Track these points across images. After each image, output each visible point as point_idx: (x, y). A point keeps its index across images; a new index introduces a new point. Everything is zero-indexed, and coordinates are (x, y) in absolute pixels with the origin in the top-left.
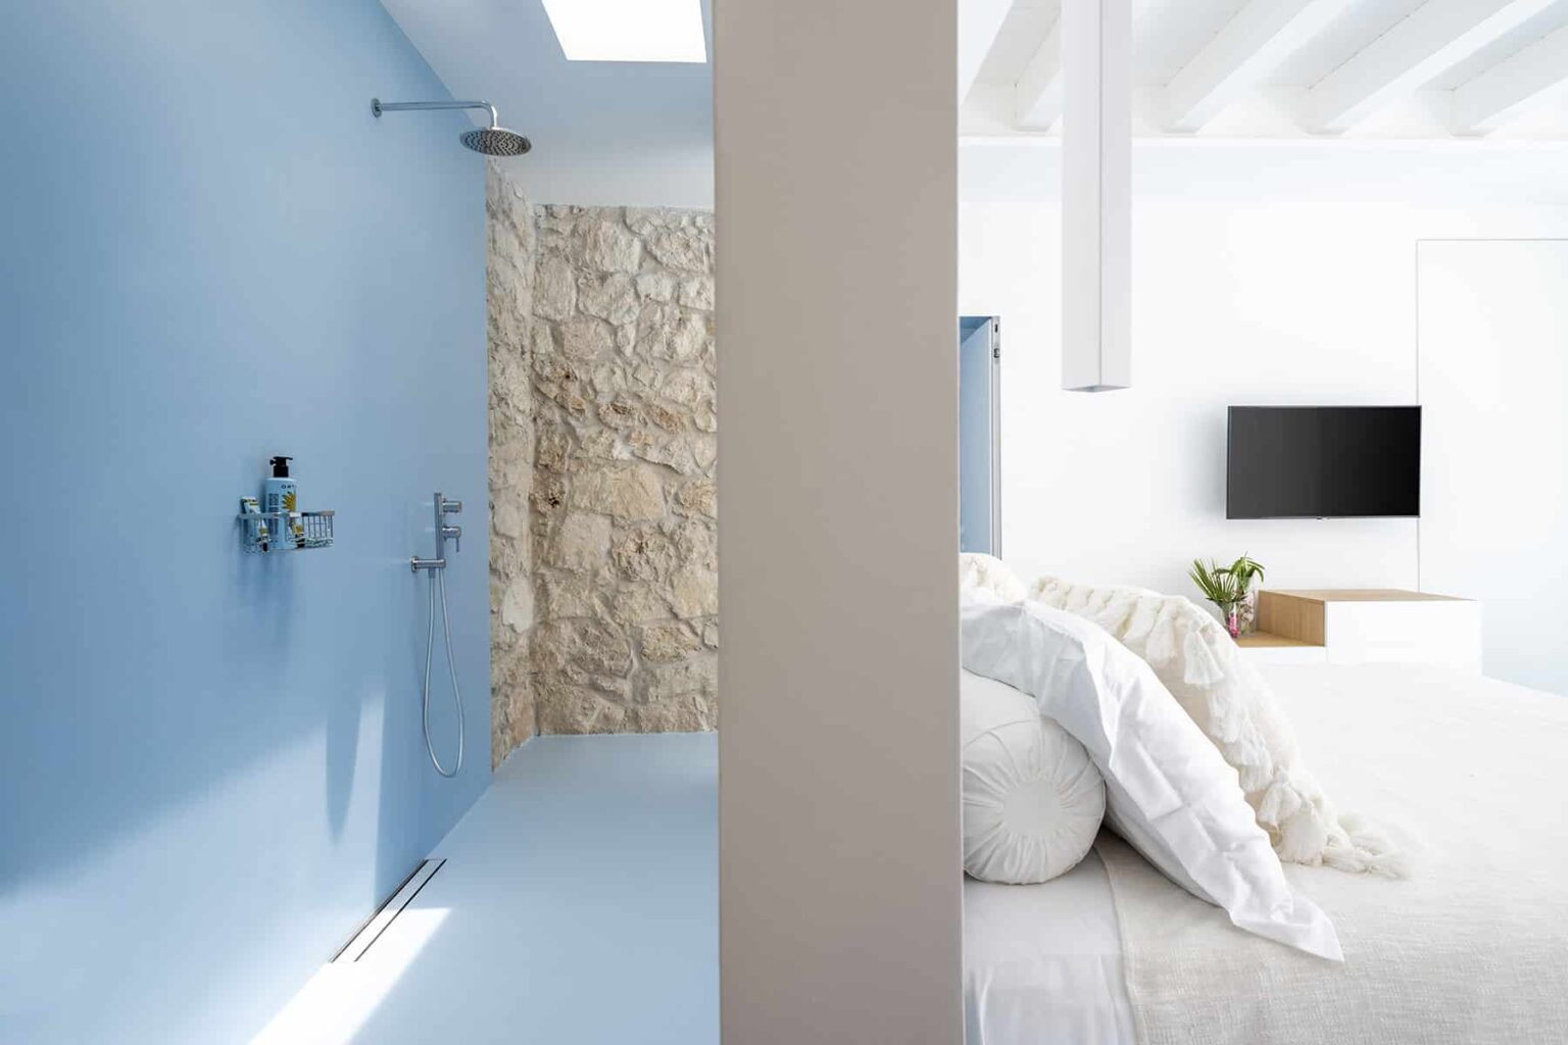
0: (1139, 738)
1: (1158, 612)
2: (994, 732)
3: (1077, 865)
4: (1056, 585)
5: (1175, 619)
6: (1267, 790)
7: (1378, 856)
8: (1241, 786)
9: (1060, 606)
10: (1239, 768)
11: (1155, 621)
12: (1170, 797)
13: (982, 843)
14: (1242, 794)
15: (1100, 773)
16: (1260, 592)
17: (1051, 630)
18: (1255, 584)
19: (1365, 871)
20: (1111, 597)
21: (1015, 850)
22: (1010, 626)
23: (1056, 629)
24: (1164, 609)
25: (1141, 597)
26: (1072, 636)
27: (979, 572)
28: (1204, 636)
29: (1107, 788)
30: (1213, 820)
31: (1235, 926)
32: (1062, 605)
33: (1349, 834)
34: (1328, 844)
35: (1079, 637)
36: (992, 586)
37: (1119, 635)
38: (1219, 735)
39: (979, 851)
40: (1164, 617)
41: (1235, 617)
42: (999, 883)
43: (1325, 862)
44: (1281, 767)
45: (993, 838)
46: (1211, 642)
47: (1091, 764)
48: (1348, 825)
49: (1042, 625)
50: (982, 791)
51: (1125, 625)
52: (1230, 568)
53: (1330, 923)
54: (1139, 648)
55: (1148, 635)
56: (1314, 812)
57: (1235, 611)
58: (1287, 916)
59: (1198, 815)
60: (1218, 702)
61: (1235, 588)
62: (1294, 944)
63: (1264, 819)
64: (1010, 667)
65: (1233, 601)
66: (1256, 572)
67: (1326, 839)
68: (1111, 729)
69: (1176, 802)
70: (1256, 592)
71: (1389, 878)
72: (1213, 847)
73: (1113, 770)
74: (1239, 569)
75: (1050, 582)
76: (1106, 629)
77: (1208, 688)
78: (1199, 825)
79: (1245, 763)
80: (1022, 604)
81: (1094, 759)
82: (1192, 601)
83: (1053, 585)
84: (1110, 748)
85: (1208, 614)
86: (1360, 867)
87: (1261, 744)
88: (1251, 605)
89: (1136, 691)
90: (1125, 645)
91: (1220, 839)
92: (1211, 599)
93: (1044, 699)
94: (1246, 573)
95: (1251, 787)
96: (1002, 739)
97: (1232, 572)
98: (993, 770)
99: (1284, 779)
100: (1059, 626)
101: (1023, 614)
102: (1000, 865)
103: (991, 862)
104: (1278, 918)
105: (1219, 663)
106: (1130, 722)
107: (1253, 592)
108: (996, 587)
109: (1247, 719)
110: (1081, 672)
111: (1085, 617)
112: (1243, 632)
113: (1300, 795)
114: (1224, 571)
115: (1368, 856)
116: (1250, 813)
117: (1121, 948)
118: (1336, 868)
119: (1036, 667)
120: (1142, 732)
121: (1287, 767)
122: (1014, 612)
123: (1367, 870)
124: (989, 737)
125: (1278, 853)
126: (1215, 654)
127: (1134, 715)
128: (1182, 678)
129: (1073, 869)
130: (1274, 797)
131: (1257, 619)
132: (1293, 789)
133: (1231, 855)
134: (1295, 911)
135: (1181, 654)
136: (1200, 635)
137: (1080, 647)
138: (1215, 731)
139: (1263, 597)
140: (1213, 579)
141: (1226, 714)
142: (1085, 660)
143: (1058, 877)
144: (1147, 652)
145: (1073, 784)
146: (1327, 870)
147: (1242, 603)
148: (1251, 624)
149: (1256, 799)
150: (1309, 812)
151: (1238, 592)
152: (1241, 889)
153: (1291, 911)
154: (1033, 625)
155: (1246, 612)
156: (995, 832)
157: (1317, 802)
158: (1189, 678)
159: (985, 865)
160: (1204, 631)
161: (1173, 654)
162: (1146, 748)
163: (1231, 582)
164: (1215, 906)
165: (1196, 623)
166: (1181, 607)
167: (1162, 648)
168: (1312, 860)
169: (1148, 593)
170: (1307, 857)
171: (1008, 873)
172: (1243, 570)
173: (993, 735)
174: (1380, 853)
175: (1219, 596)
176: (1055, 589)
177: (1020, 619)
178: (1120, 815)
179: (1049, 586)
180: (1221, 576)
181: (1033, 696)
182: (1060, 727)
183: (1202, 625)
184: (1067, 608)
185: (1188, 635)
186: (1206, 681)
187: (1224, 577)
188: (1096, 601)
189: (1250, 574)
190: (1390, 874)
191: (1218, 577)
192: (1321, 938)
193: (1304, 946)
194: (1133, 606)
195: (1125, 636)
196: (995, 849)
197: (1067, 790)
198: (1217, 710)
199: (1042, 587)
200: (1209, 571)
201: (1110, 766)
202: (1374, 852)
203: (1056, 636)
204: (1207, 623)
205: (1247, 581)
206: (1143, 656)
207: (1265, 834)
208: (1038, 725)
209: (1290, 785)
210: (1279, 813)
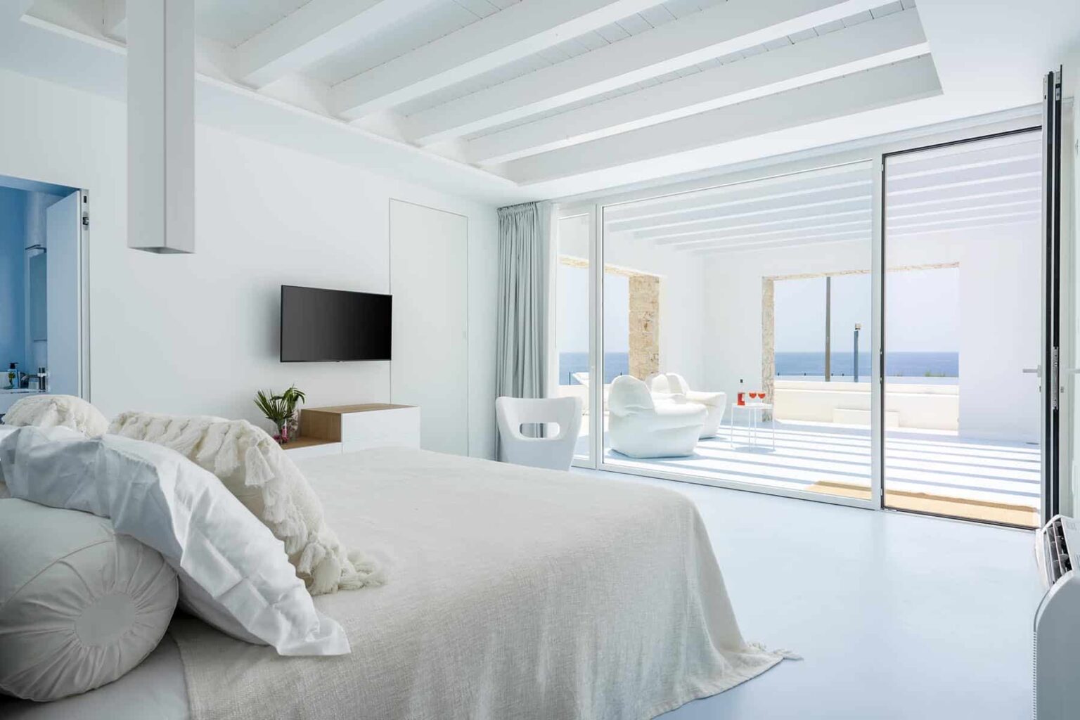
0: (207, 536)
1: (225, 434)
2: (65, 560)
3: (151, 653)
4: (137, 419)
5: (238, 438)
6: (304, 549)
7: (371, 574)
8: (286, 552)
9: (140, 436)
10: (285, 539)
11: (223, 442)
12: (231, 574)
13: (51, 665)
14: (286, 557)
15: (173, 570)
16: (302, 410)
17: (127, 459)
18: (300, 405)
19: (363, 586)
20: (188, 424)
21: (87, 661)
22: (86, 459)
23: (131, 457)
24: (230, 432)
25: (212, 424)
26: (146, 463)
27: (59, 411)
28: (260, 449)
29: (180, 581)
30: (264, 583)
31: (280, 656)
32: (142, 435)
33: (354, 564)
34: (342, 576)
35: (155, 464)
36: (74, 423)
37: (192, 457)
38: (271, 519)
39: (44, 677)
40: (230, 437)
41: (286, 429)
42: (69, 697)
43: (340, 587)
44: (313, 532)
45: (64, 658)
46: (265, 452)
47: (165, 565)
48: (352, 559)
49: (119, 455)
50: (48, 619)
51: (198, 446)
52: (283, 395)
53: (342, 630)
54: (208, 465)
55: (217, 453)
56: (334, 557)
57: (285, 424)
58: (316, 635)
59: (255, 583)
60: (270, 494)
61: (286, 409)
62: (320, 654)
63: (301, 570)
64: (88, 494)
65: (284, 418)
66: (300, 397)
67: (340, 571)
68: (182, 536)
69: (237, 576)
70: (300, 411)
71: (376, 586)
72: (265, 604)
73: (184, 568)
74: (288, 396)
75: (131, 417)
76: (181, 452)
77: (262, 486)
78: (255, 591)
79: (289, 535)
80: (100, 438)
81: (168, 561)
82: (252, 423)
83: (133, 419)
84: (180, 549)
85: (264, 432)
86: (360, 584)
87: (300, 517)
88: (297, 419)
89: (205, 500)
90: (198, 463)
91: (270, 595)
92: (269, 418)
93: (120, 519)
94: (292, 397)
95: (293, 550)
96: (75, 567)
97: (283, 398)
98: (65, 598)
99: (315, 538)
100: (135, 455)
101: (100, 447)
102: (71, 679)
103: (60, 681)
104: (310, 639)
105: (271, 466)
106: (200, 525)
107: (298, 411)
108: (78, 423)
109: (291, 503)
110: (155, 493)
111: (164, 444)
112: (291, 438)
113: (325, 548)
114: (279, 398)
115: (364, 575)
116: (292, 569)
117: (189, 709)
118: (348, 590)
119: (112, 494)
120: (210, 532)
121: (317, 531)
122: (92, 446)
123: (364, 585)
124: (61, 566)
125: (310, 592)
126: (268, 460)
127: (203, 518)
128: (244, 482)
129: (148, 657)
130: (308, 555)
131: (300, 428)
132: (320, 544)
133: (278, 605)
134: (321, 629)
135: (243, 463)
136: (258, 449)
137: (154, 471)
138: (268, 517)
139: (304, 413)
140: (271, 404)
141: (276, 503)
142: (158, 482)
143: (135, 668)
144: (216, 465)
145: (146, 589)
146: (341, 593)
147: (290, 419)
148: (296, 432)
149: (295, 560)
150: (330, 558)
151: (288, 411)
152: (285, 625)
153: (318, 631)
154: (110, 457)
155: (293, 424)
156: (65, 653)
157: (335, 549)
158: (249, 481)
159: (53, 686)
160: (260, 445)
161: (237, 464)
162: (212, 542)
163: (283, 405)
164: (267, 646)
165: (255, 440)
166: (243, 428)
167: (227, 462)
168: (332, 589)
169: (217, 420)
170: (329, 588)
171: (80, 683)
172: (291, 396)
173: (66, 564)
174: (371, 571)
175: (274, 414)
176: (136, 422)
177: (98, 452)
178: (191, 600)
179: (129, 421)
180: (277, 401)
181: (109, 518)
182: (136, 540)
183: (259, 441)
184: (147, 437)
185: (248, 450)
186: (262, 482)
187: (278, 402)
188: (174, 429)
189: (296, 398)
190: (377, 584)
191: (274, 402)
192: (337, 643)
193: (326, 652)
194: (205, 431)
195: (197, 456)
196: (64, 668)
197: (142, 593)
198: (269, 501)
199: (123, 421)
200: (268, 398)
201: (182, 564)
202: (367, 572)
203: (131, 463)
204: (263, 438)
205: (294, 403)
206: (212, 470)
207: (302, 582)
208: (113, 545)
209: (319, 542)
210: (311, 563)
